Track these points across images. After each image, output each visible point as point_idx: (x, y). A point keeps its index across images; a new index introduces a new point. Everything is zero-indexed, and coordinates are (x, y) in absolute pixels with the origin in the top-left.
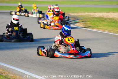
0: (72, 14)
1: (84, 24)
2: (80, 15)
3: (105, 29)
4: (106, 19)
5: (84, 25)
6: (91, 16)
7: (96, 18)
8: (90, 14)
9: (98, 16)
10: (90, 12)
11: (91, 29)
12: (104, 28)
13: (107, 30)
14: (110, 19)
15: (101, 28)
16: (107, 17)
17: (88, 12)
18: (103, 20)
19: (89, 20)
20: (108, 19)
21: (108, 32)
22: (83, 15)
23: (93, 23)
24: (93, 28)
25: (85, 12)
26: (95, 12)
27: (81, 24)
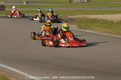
0: (70, 17)
2: (77, 18)
4: (99, 20)
5: (78, 27)
6: (87, 18)
7: (90, 20)
8: (86, 16)
9: (93, 18)
10: (87, 15)
12: (96, 28)
13: (98, 30)
14: (103, 20)
15: (93, 28)
16: (101, 18)
17: (85, 15)
18: (96, 21)
19: (84, 22)
20: (101, 21)
22: (80, 17)
24: (86, 29)
25: (82, 15)
26: (91, 15)
27: (75, 26)
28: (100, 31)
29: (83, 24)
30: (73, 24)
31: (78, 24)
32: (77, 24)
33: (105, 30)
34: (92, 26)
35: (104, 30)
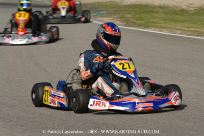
28: (183, 31)
29: (129, 16)
30: (107, 16)
31: (118, 16)
32: (115, 16)
34: (154, 21)
35: (188, 27)
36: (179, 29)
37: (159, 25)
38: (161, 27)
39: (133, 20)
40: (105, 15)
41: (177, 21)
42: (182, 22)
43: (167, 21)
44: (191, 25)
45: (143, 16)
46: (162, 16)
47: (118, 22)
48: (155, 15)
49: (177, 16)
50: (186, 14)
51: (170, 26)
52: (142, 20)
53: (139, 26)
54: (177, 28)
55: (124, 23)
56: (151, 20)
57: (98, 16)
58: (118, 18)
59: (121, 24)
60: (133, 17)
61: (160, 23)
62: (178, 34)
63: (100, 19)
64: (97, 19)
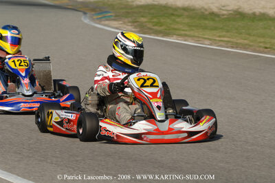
1: (136, 24)
3: (198, 37)
5: (135, 27)
11: (162, 37)
13: (206, 38)
15: (187, 33)
21: (211, 45)
23: (155, 20)
27: (124, 23)
28: (213, 42)
29: (143, 20)
30: (114, 20)
31: (130, 19)
32: (126, 20)
33: (226, 39)
34: (176, 27)
35: (220, 36)
36: (209, 39)
37: (183, 32)
38: (186, 35)
39: (150, 25)
40: (113, 18)
41: (205, 28)
42: (212, 29)
43: (193, 28)
44: (224, 33)
45: (162, 20)
46: (186, 20)
47: (130, 28)
48: (178, 20)
49: (207, 22)
50: (217, 19)
51: (196, 34)
52: (161, 26)
53: (157, 33)
54: (206, 36)
55: (138, 30)
56: (172, 26)
57: (104, 19)
58: (129, 22)
59: (133, 30)
60: (149, 22)
61: (183, 30)
62: (206, 45)
63: (107, 22)
64: (103, 22)
